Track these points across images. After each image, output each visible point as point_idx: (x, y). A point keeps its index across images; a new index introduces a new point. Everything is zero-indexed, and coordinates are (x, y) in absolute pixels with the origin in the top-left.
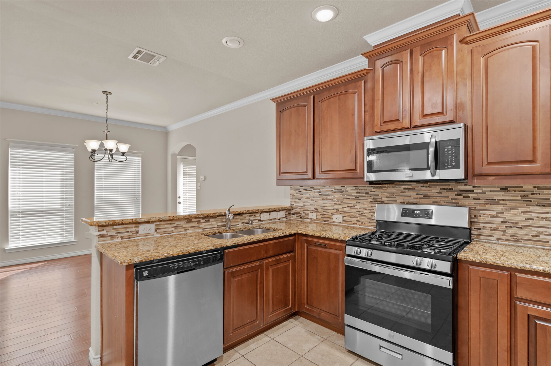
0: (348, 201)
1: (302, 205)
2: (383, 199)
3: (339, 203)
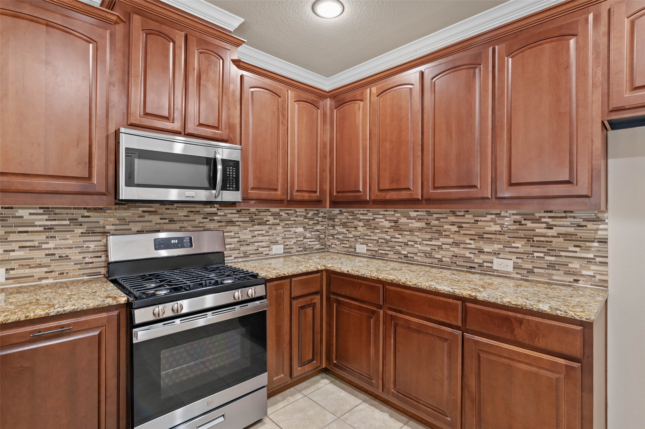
0: (22, 237)
2: (108, 227)
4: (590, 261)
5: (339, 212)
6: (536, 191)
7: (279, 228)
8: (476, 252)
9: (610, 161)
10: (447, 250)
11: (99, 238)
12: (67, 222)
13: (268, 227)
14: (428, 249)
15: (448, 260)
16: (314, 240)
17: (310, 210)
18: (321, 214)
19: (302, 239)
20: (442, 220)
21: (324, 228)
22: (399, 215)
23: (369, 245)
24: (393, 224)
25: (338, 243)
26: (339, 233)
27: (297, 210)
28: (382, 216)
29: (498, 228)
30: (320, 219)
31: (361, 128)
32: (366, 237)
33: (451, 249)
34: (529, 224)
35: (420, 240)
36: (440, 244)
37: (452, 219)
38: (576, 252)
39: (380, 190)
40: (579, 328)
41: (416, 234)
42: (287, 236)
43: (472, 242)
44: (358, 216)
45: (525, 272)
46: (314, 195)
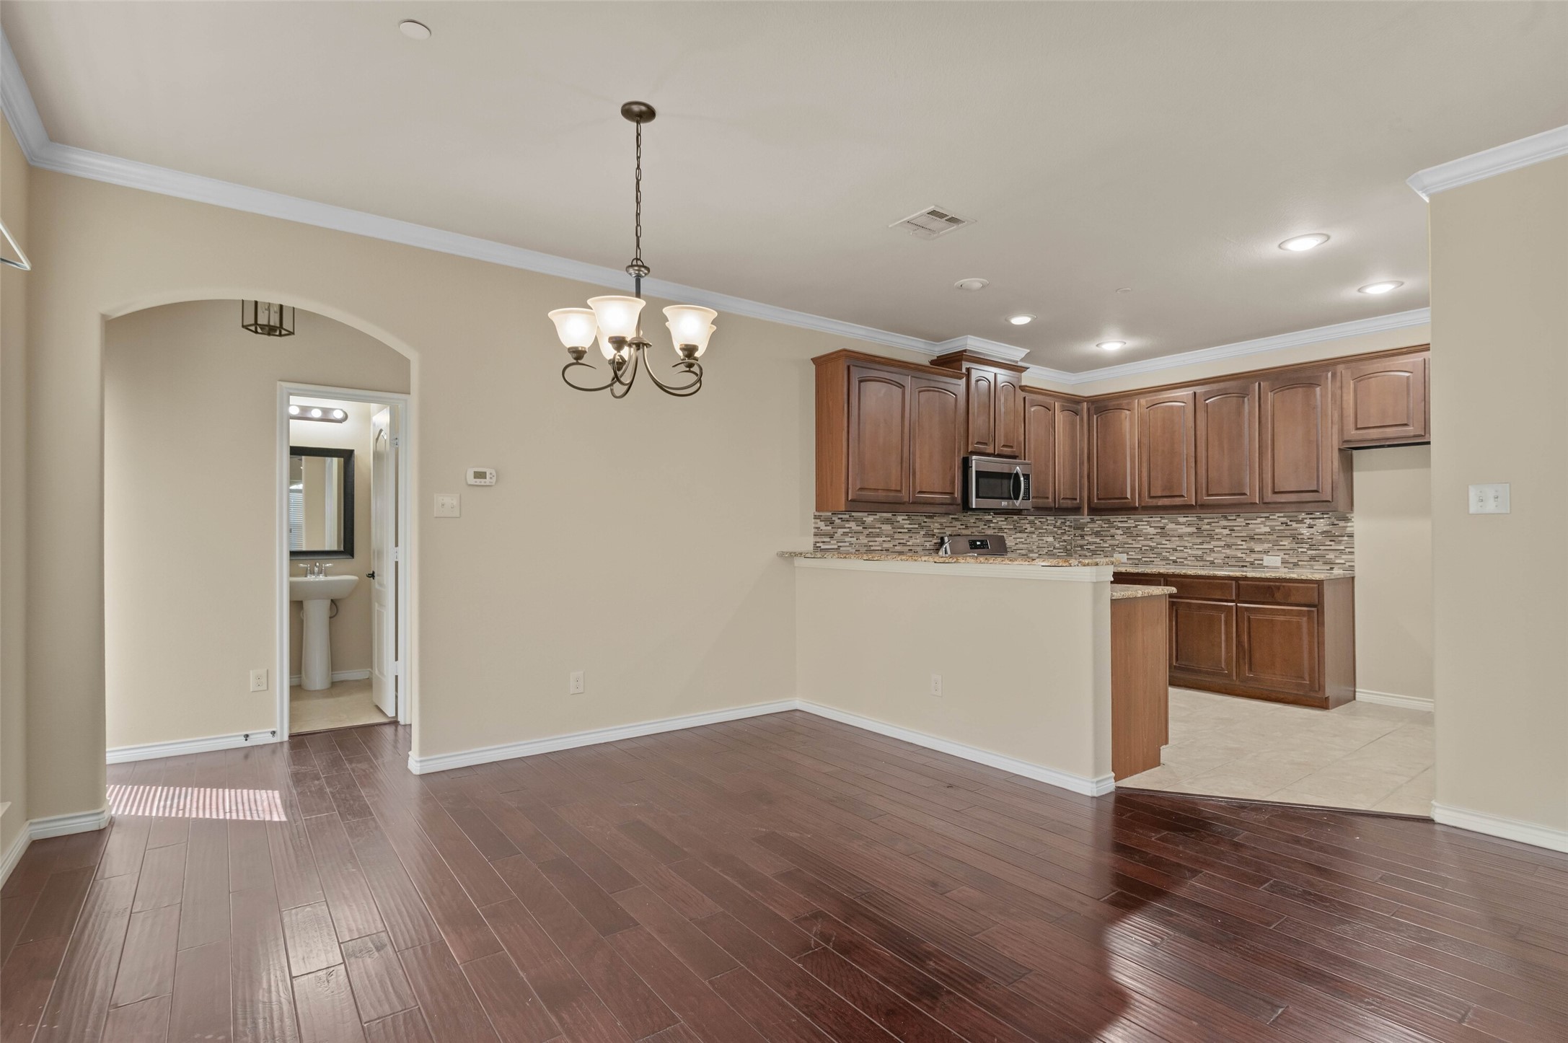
0: (900, 536)
1: (836, 547)
2: (935, 531)
3: (889, 539)
4: (1342, 552)
5: (1089, 521)
6: (1293, 498)
7: (1034, 536)
8: (1248, 552)
9: (1355, 474)
10: (1219, 552)
11: (931, 539)
12: (917, 526)
13: (1026, 535)
14: (1200, 553)
15: (1220, 561)
16: (1062, 551)
17: (1059, 518)
18: (1068, 523)
19: (1052, 549)
20: (1213, 524)
21: (1070, 538)
22: (1166, 521)
23: (1130, 553)
24: (1160, 531)
25: (1088, 554)
26: (1089, 543)
27: (1048, 518)
28: (1146, 523)
29: (1267, 529)
30: (1067, 529)
31: (1128, 437)
32: (1126, 546)
33: (1223, 551)
34: (1294, 525)
35: (1191, 544)
36: (1212, 547)
37: (1225, 523)
38: (1331, 545)
39: (1151, 497)
40: (1316, 585)
41: (1185, 539)
42: (1041, 545)
43: (1243, 543)
44: (1115, 523)
45: (1291, 565)
46: (1075, 502)
